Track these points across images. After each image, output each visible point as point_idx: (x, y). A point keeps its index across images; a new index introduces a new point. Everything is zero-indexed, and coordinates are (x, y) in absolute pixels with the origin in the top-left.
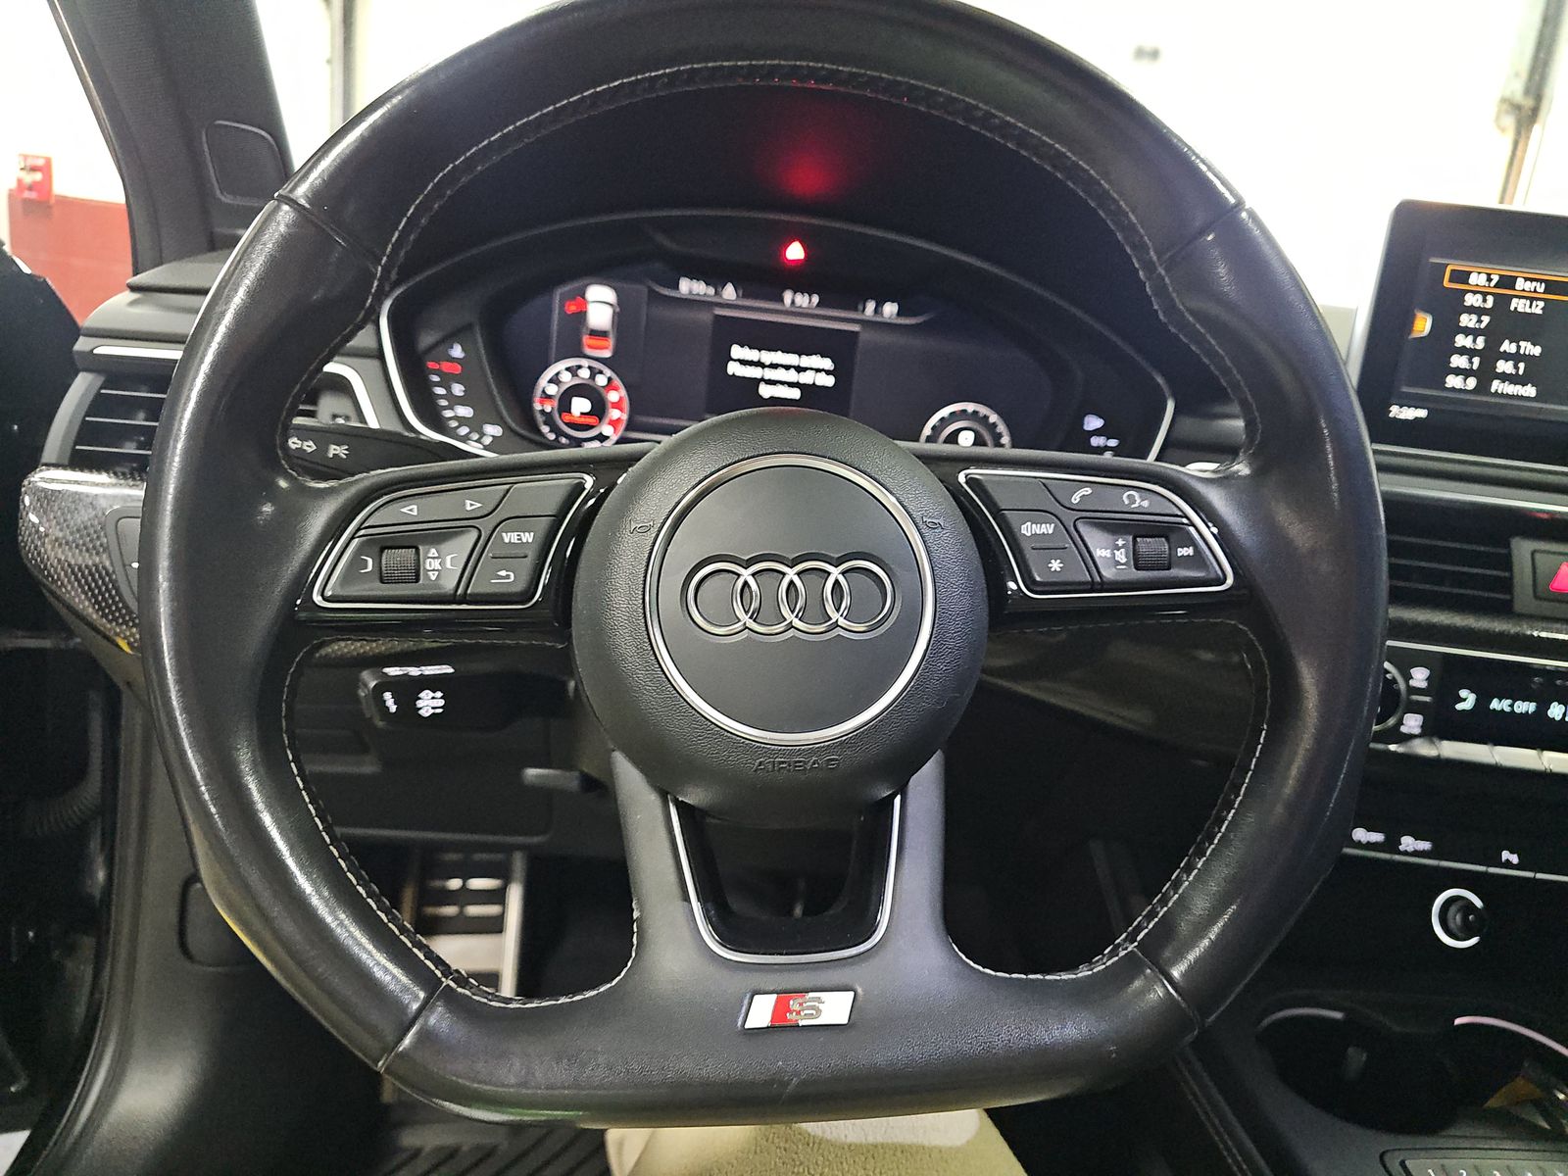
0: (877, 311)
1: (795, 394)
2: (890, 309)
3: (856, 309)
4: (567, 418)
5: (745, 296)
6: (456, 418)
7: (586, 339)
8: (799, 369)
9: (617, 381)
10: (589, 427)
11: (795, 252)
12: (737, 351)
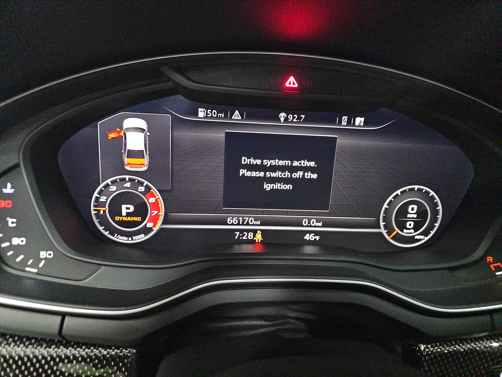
0: (349, 123)
1: (289, 187)
2: (359, 121)
3: (334, 122)
4: (117, 218)
5: (249, 117)
6: (11, 247)
7: (127, 160)
8: (293, 169)
9: (154, 190)
10: (137, 224)
11: (291, 82)
12: (245, 160)
